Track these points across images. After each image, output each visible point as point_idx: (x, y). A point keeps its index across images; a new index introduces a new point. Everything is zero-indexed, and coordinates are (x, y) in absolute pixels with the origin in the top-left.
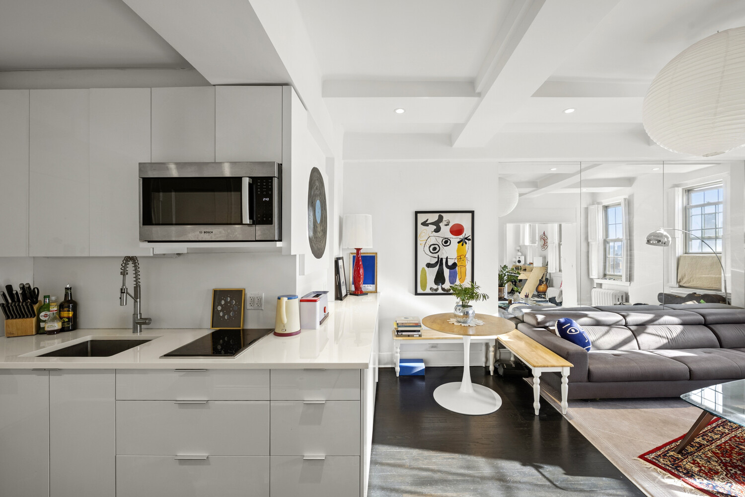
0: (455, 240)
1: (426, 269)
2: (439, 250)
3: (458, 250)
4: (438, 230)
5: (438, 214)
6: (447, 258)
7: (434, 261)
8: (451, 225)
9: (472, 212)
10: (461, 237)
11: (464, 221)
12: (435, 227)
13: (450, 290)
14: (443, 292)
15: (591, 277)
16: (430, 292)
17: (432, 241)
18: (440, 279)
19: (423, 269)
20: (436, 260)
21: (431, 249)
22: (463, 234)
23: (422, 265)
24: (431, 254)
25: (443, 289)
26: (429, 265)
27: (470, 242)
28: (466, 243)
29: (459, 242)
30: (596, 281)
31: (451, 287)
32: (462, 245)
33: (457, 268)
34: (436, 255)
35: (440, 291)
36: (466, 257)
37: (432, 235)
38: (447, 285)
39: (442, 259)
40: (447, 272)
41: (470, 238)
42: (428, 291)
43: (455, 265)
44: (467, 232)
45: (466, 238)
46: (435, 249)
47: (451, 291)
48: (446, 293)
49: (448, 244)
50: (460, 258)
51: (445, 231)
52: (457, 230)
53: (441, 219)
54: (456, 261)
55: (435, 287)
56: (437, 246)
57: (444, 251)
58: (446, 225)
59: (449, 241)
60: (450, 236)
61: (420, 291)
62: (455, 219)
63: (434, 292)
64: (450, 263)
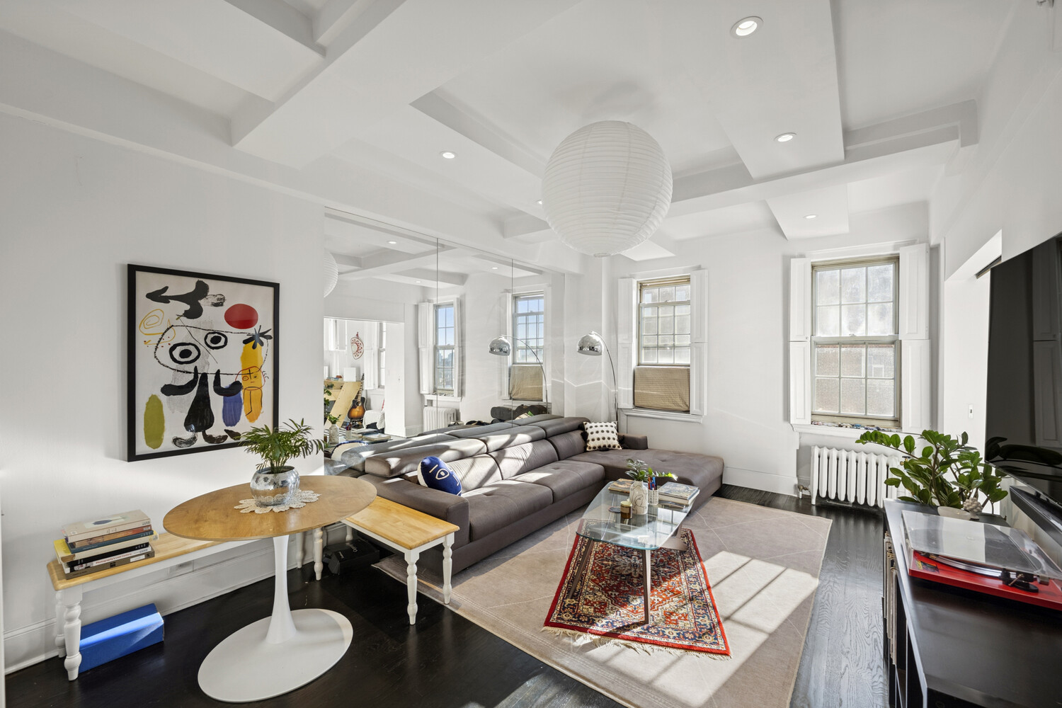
0: (236, 337)
1: (163, 398)
2: (198, 357)
3: (244, 357)
4: (195, 313)
5: (195, 280)
6: (218, 374)
7: (185, 379)
8: (227, 306)
9: (276, 287)
10: (251, 331)
11: (260, 301)
12: (187, 307)
13: (225, 438)
14: (207, 444)
15: (422, 392)
16: (174, 448)
17: (181, 335)
18: (199, 417)
19: (153, 399)
20: (191, 377)
21: (176, 353)
22: (256, 327)
23: (148, 387)
24: (175, 365)
25: (208, 438)
26: (169, 390)
27: (271, 342)
28: (262, 344)
29: (246, 342)
30: (428, 397)
31: (226, 431)
32: (254, 347)
33: (242, 392)
34: (190, 368)
35: (200, 442)
36: (262, 370)
37: (179, 322)
38: (218, 429)
39: (205, 376)
40: (217, 403)
41: (271, 333)
42: (167, 445)
43: (236, 386)
44: (264, 322)
45: (262, 335)
46: (185, 354)
47: (229, 440)
48: (216, 444)
49: (221, 343)
50: (249, 372)
51: (213, 317)
52: (241, 317)
53: (202, 291)
54: (240, 379)
55: (187, 435)
56: (191, 348)
57: (210, 360)
58: (216, 305)
59: (223, 339)
60: (224, 327)
61: (142, 447)
62: (237, 296)
63: (185, 447)
64: (226, 382)
